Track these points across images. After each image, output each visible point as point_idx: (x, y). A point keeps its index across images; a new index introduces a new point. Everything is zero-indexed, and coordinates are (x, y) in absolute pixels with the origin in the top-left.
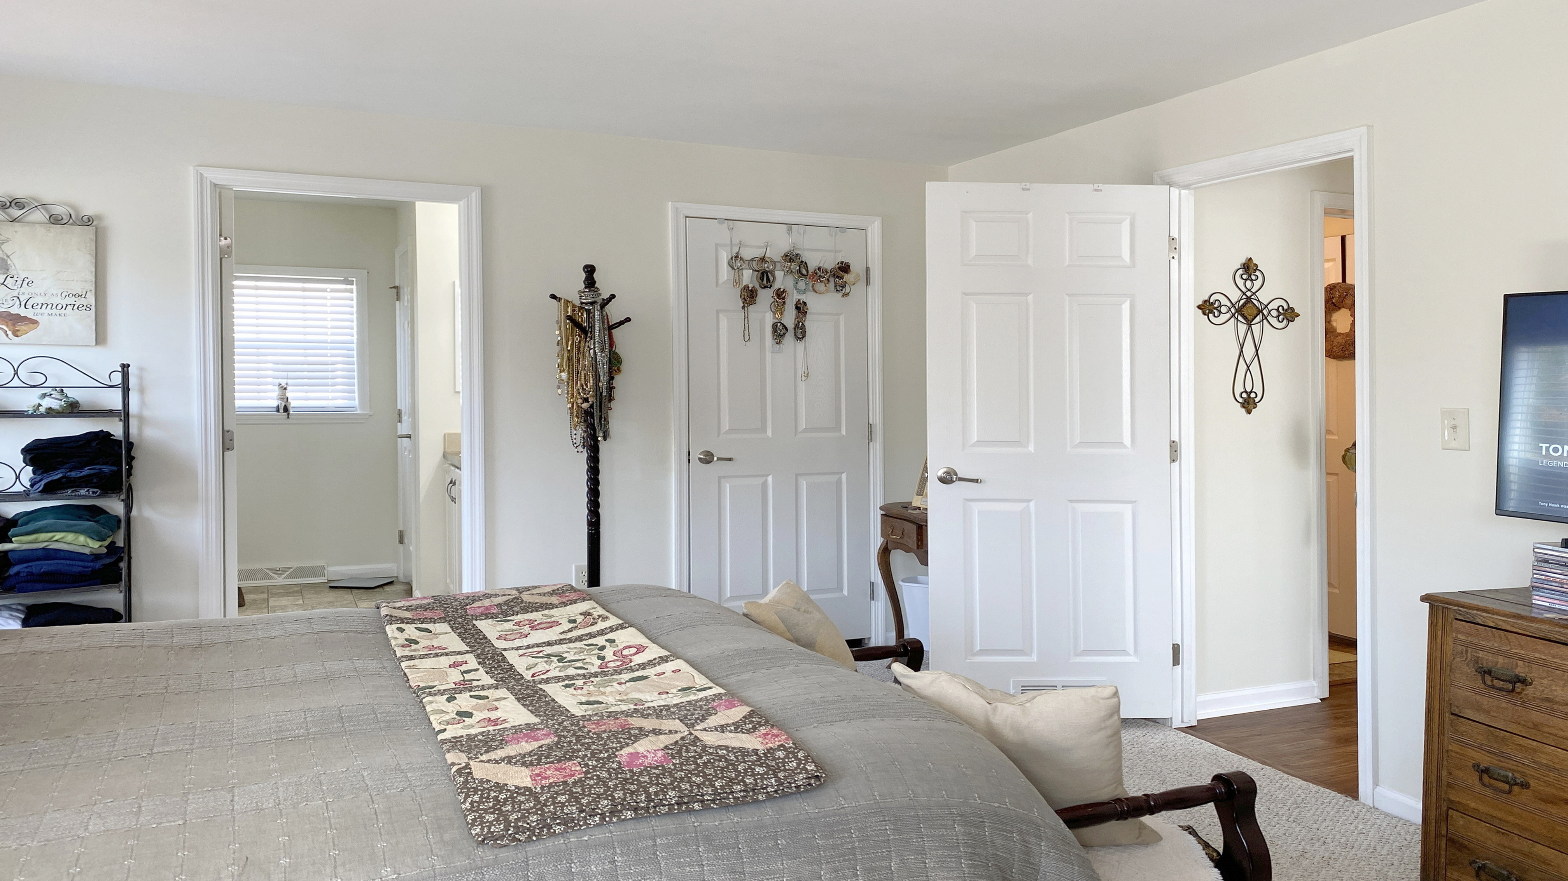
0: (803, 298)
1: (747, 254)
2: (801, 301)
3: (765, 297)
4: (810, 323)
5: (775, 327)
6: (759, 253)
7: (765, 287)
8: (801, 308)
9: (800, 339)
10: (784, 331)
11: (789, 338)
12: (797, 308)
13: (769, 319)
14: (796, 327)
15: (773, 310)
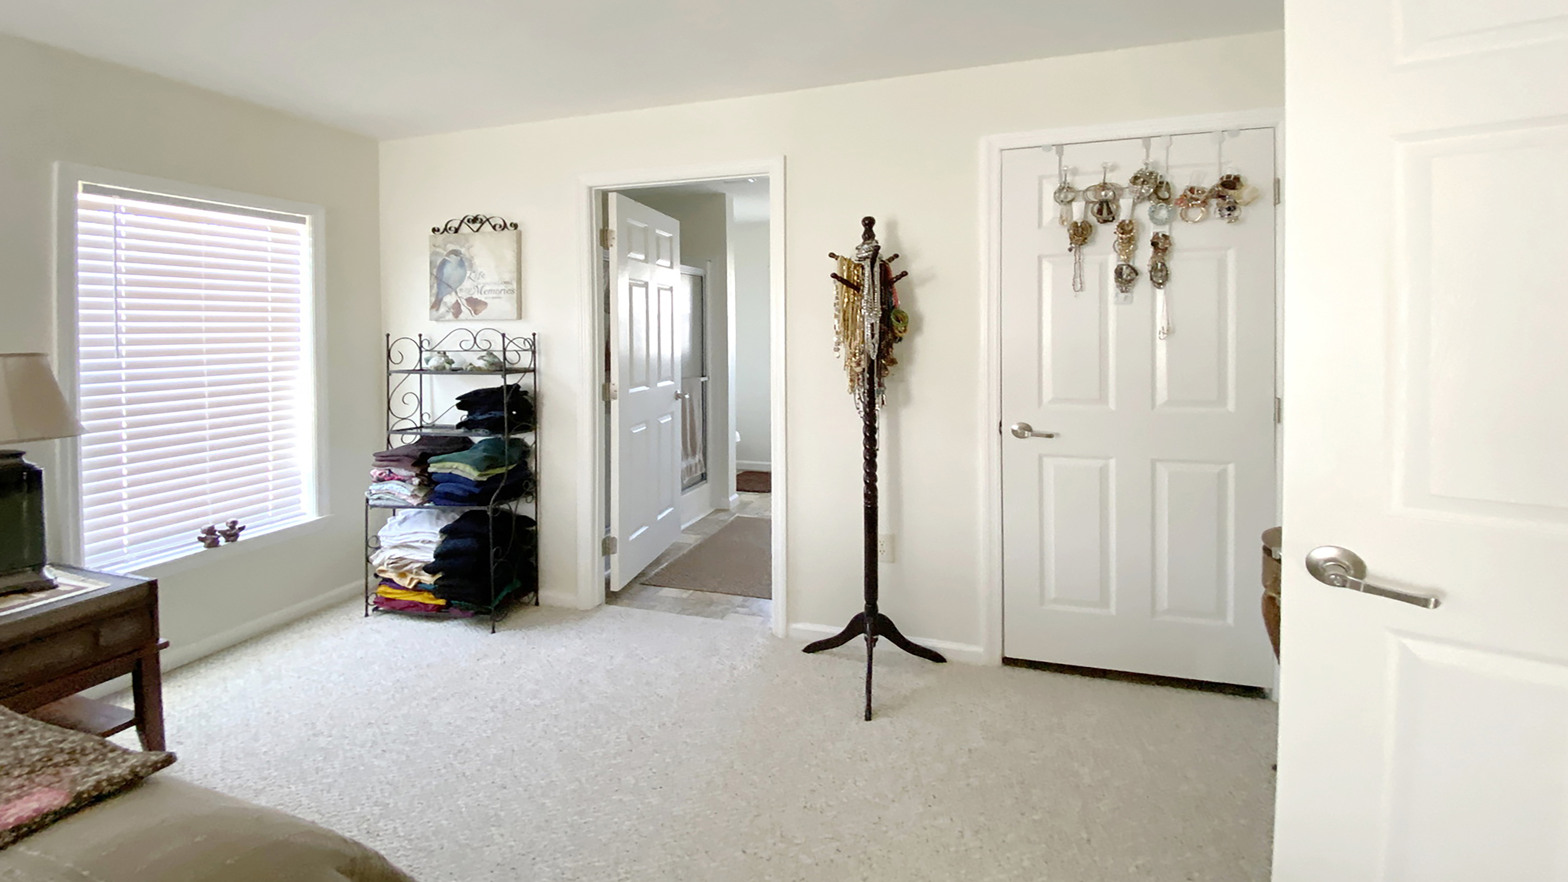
0: (1164, 230)
1: (1081, 183)
2: (1160, 235)
3: (1107, 234)
4: (1175, 264)
5: (1119, 273)
6: (1097, 180)
7: (1105, 221)
8: (1160, 245)
9: (1159, 285)
10: (1133, 275)
11: (1143, 283)
12: (1154, 244)
13: (1113, 261)
14: (1154, 269)
15: (1117, 249)
